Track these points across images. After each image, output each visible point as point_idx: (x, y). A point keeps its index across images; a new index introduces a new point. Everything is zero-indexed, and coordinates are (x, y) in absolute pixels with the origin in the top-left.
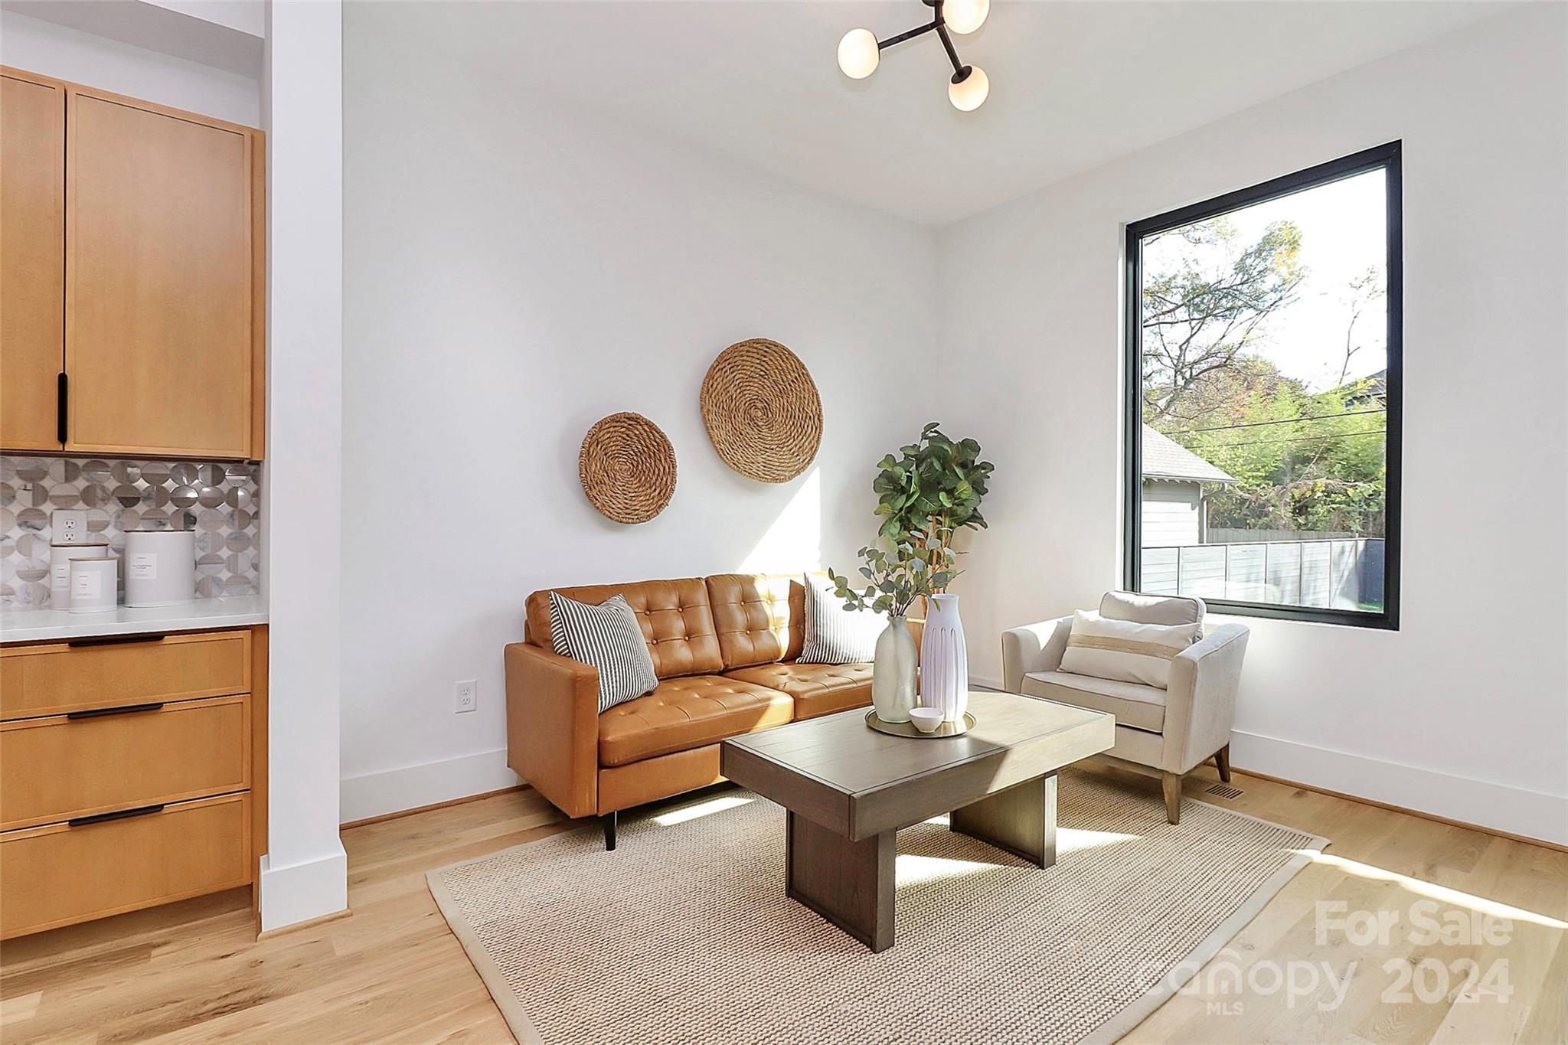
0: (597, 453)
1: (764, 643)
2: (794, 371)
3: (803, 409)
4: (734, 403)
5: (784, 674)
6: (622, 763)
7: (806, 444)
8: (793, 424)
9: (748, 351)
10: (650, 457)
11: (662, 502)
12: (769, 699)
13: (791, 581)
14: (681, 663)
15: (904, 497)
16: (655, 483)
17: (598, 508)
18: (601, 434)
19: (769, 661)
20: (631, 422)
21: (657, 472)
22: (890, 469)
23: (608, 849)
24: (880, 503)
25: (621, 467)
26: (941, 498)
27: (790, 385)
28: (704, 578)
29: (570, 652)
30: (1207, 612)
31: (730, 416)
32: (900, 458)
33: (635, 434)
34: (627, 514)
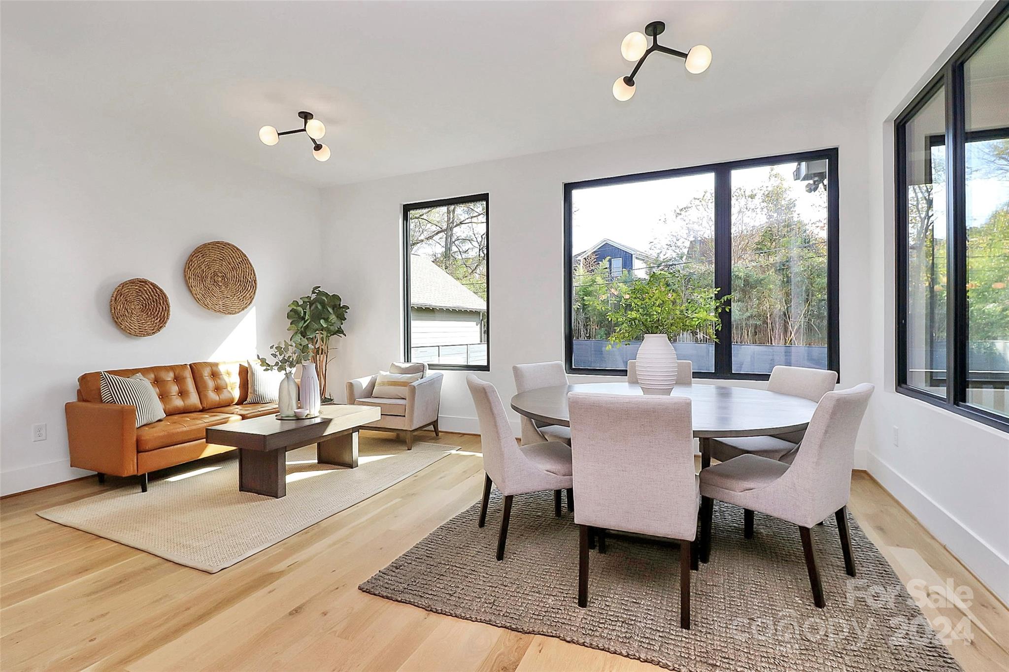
0: (121, 300)
1: (224, 396)
2: (240, 258)
3: (246, 277)
4: (204, 273)
5: (238, 409)
6: (150, 449)
7: (248, 295)
8: (240, 284)
9: (212, 247)
10: (153, 301)
11: (161, 325)
12: (229, 418)
13: (240, 365)
14: (177, 407)
15: (303, 322)
16: (157, 315)
17: (122, 329)
18: (124, 289)
19: (229, 404)
20: (141, 283)
21: (158, 309)
22: (295, 308)
23: (143, 492)
24: (291, 324)
25: (136, 307)
26: (321, 322)
27: (238, 265)
28: (189, 364)
29: (114, 401)
30: (429, 369)
31: (203, 279)
32: (301, 303)
33: (144, 290)
34: (140, 331)
